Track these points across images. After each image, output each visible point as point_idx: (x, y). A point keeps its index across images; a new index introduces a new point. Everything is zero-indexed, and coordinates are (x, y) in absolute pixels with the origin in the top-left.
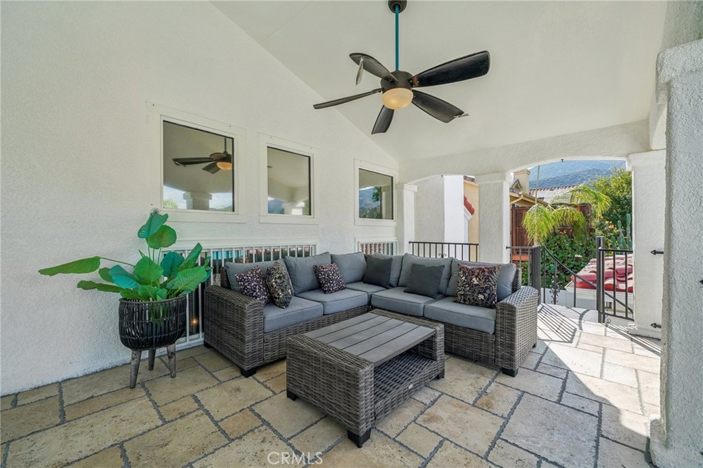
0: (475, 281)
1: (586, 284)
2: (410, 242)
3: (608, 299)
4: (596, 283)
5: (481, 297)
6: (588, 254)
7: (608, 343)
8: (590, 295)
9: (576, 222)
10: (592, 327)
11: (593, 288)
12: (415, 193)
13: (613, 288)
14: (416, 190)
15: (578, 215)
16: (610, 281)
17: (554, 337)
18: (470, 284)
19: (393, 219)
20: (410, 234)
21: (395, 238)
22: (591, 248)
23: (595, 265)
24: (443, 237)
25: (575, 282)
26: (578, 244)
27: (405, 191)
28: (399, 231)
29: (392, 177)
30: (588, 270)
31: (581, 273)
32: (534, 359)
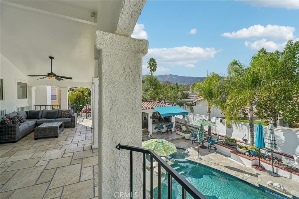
0: (66, 113)
1: (84, 112)
2: (34, 106)
3: (88, 115)
4: (86, 112)
5: (68, 116)
6: (83, 105)
7: (87, 121)
8: (85, 114)
9: (80, 96)
10: (85, 120)
11: (85, 113)
12: (35, 89)
13: (89, 112)
14: (36, 88)
15: (81, 94)
16: (88, 111)
17: (79, 122)
18: (65, 114)
19: (26, 98)
20: (34, 103)
21: (28, 105)
22: (84, 103)
23: (85, 108)
24: (46, 103)
25: (82, 112)
26: (81, 102)
27: (32, 89)
28: (30, 102)
29: (26, 84)
30: (84, 109)
31: (83, 110)
32: (77, 125)
